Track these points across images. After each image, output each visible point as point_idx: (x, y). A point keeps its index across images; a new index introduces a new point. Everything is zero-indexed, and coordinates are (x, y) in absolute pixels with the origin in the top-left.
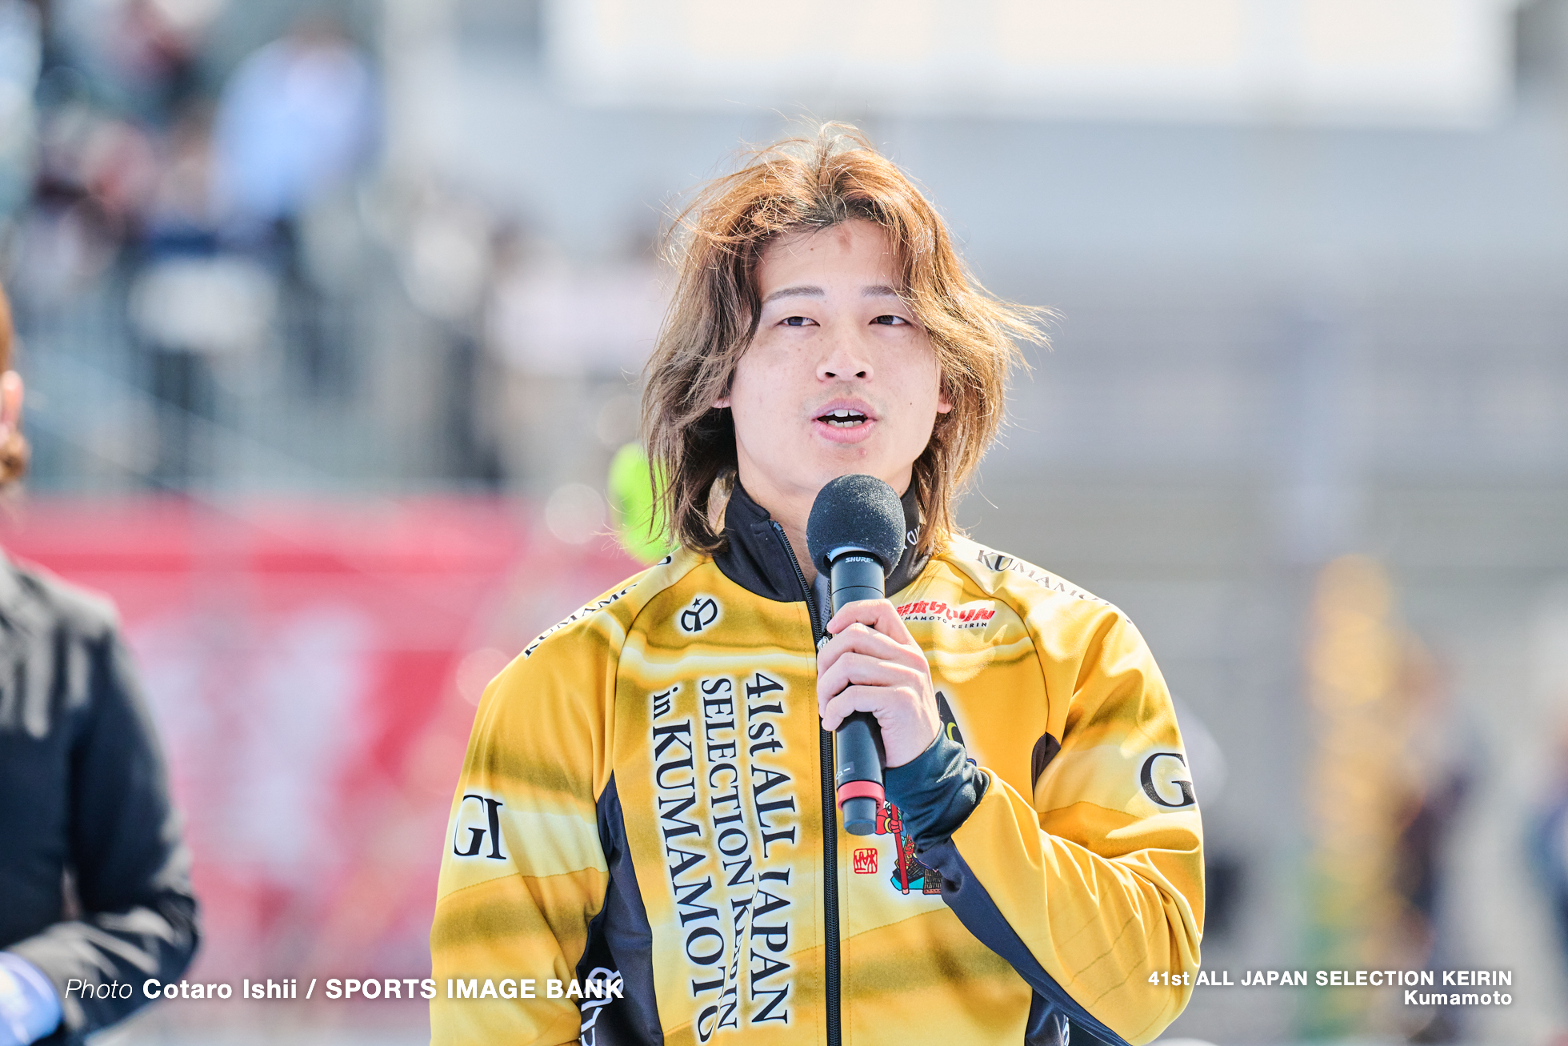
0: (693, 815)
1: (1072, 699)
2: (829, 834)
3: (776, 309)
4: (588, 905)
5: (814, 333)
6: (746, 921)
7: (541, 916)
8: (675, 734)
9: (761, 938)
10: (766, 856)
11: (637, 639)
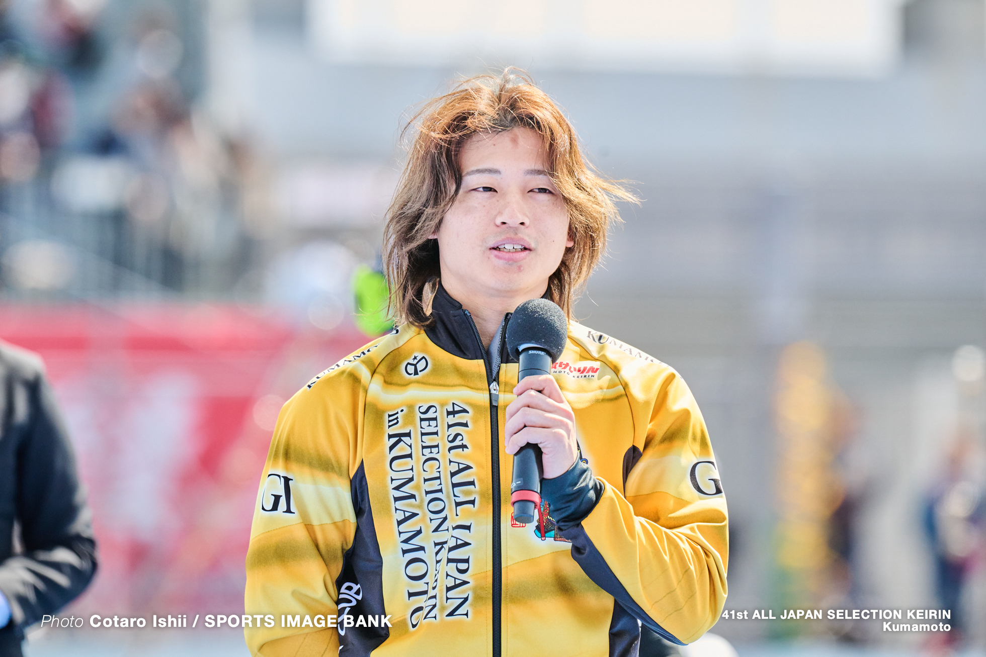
0: (412, 488)
1: (649, 426)
2: (496, 501)
3: (470, 181)
4: (344, 543)
5: (494, 197)
6: (444, 555)
7: (316, 549)
8: (402, 438)
9: (453, 565)
10: (457, 515)
11: (378, 380)
